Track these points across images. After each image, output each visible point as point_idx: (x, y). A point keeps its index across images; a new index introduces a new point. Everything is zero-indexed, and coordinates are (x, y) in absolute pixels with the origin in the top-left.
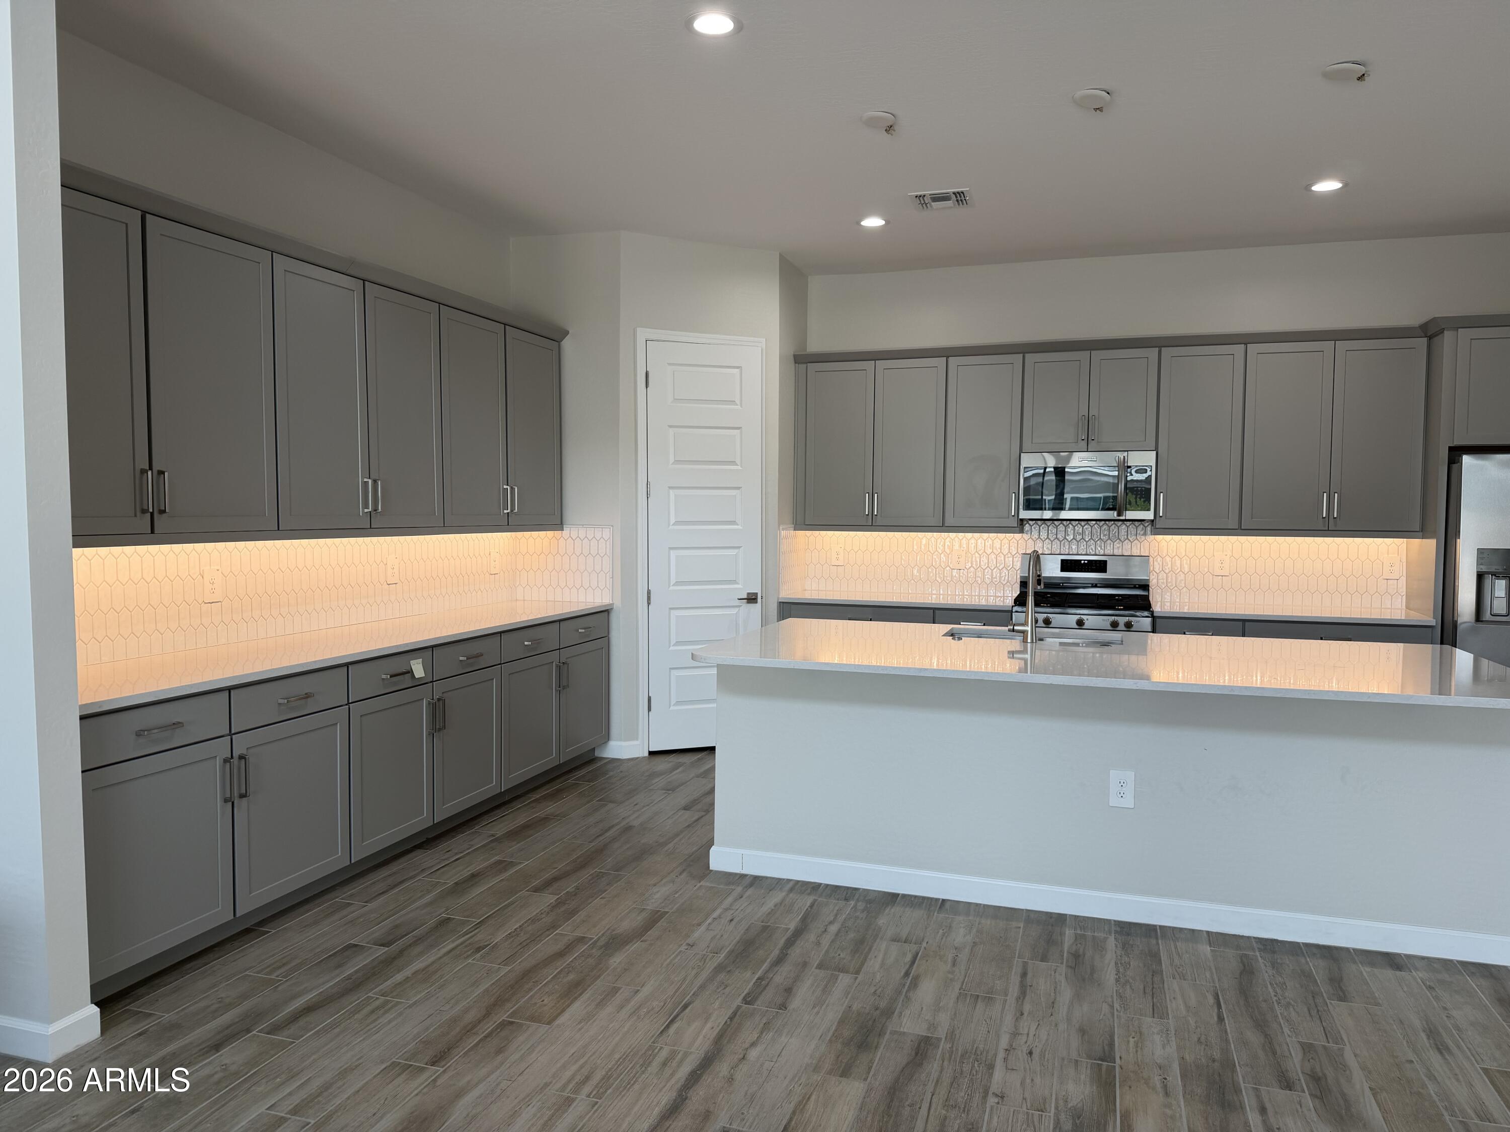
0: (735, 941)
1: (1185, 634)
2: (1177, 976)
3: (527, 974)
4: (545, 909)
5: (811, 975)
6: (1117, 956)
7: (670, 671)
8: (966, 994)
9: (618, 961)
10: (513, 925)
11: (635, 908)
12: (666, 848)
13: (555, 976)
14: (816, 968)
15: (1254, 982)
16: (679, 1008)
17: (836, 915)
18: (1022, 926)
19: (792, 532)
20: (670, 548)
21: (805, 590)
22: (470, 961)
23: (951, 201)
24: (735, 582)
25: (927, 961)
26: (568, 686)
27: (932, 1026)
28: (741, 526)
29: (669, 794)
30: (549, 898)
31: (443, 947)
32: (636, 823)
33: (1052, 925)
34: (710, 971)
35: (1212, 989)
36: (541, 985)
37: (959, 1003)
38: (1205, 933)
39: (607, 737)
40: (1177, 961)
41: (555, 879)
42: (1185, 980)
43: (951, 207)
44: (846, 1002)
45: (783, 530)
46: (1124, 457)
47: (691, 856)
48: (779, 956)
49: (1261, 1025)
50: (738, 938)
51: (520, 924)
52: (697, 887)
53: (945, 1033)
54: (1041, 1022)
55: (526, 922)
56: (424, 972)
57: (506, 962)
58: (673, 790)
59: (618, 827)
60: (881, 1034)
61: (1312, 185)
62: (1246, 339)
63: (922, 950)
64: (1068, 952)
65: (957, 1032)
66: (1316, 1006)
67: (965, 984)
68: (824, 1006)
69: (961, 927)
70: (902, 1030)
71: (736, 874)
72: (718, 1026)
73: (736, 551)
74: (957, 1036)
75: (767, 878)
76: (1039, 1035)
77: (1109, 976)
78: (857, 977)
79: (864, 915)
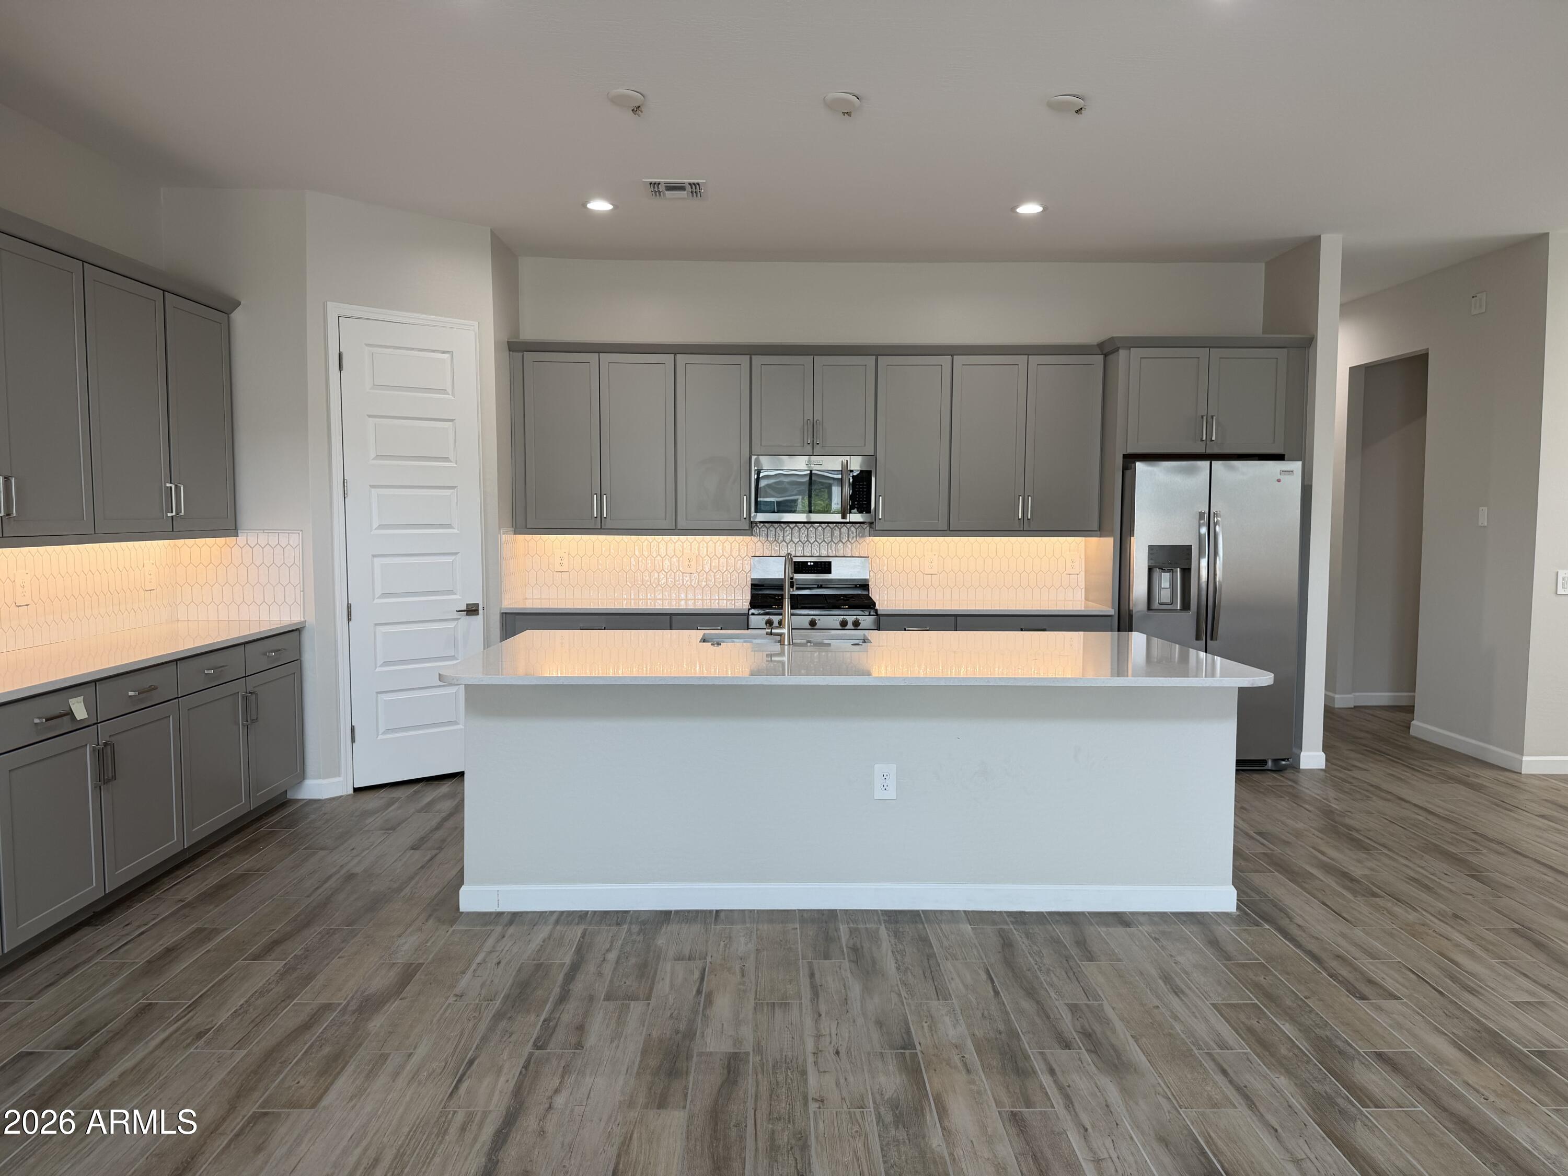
0: (508, 984)
1: (905, 630)
2: (949, 957)
3: (271, 1055)
4: (273, 978)
5: (600, 1009)
6: (892, 945)
7: (377, 697)
8: (762, 1003)
9: (378, 1025)
10: (236, 1001)
11: (383, 964)
12: (402, 894)
13: (306, 1052)
14: (604, 1000)
15: (1015, 954)
16: (464, 1065)
17: (612, 942)
18: (798, 927)
19: (512, 536)
20: (374, 556)
21: (526, 599)
22: (192, 1050)
23: (685, 192)
24: (451, 592)
25: (716, 975)
26: (257, 719)
27: (737, 1041)
28: (458, 530)
29: (390, 834)
30: (272, 967)
31: (153, 1038)
32: (358, 870)
33: (826, 922)
34: (488, 1020)
35: (982, 965)
36: (291, 1065)
37: (758, 1013)
38: (962, 913)
39: (302, 776)
40: (946, 943)
41: (276, 943)
42: (957, 959)
43: (684, 199)
44: (645, 1031)
45: (503, 534)
46: (847, 461)
47: (433, 900)
48: (561, 993)
49: (1031, 993)
50: (510, 982)
51: (245, 999)
52: (449, 933)
53: (752, 1046)
54: (840, 1021)
55: (252, 996)
56: (135, 1072)
57: (240, 1044)
58: (393, 829)
59: (338, 876)
60: (688, 1058)
61: (1017, 207)
62: (952, 351)
63: (708, 966)
64: (847, 947)
65: (763, 1043)
66: (1072, 969)
67: (758, 993)
68: (622, 1039)
69: (740, 936)
70: (708, 1050)
71: (491, 913)
72: (514, 1078)
73: (453, 557)
74: (764, 1048)
75: (527, 913)
76: (841, 1035)
77: (890, 965)
78: (649, 1004)
79: (641, 938)
